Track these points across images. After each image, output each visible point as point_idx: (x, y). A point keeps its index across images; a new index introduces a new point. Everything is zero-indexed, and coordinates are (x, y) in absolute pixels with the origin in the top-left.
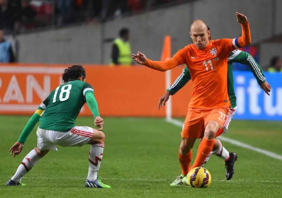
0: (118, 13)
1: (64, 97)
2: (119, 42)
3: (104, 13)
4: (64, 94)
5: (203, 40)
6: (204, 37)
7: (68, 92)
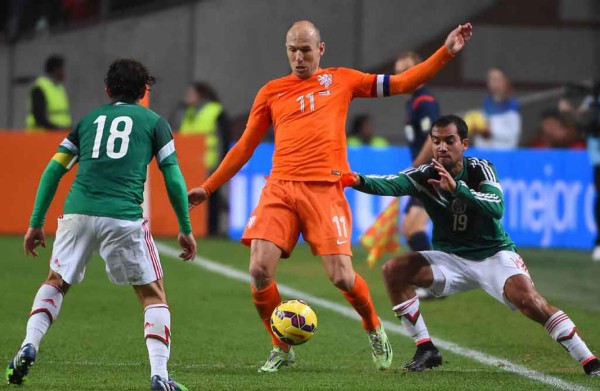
0: (42, 24)
1: (117, 149)
2: (45, 83)
3: (13, 23)
4: (118, 142)
5: (308, 59)
6: (309, 53)
7: (125, 136)
